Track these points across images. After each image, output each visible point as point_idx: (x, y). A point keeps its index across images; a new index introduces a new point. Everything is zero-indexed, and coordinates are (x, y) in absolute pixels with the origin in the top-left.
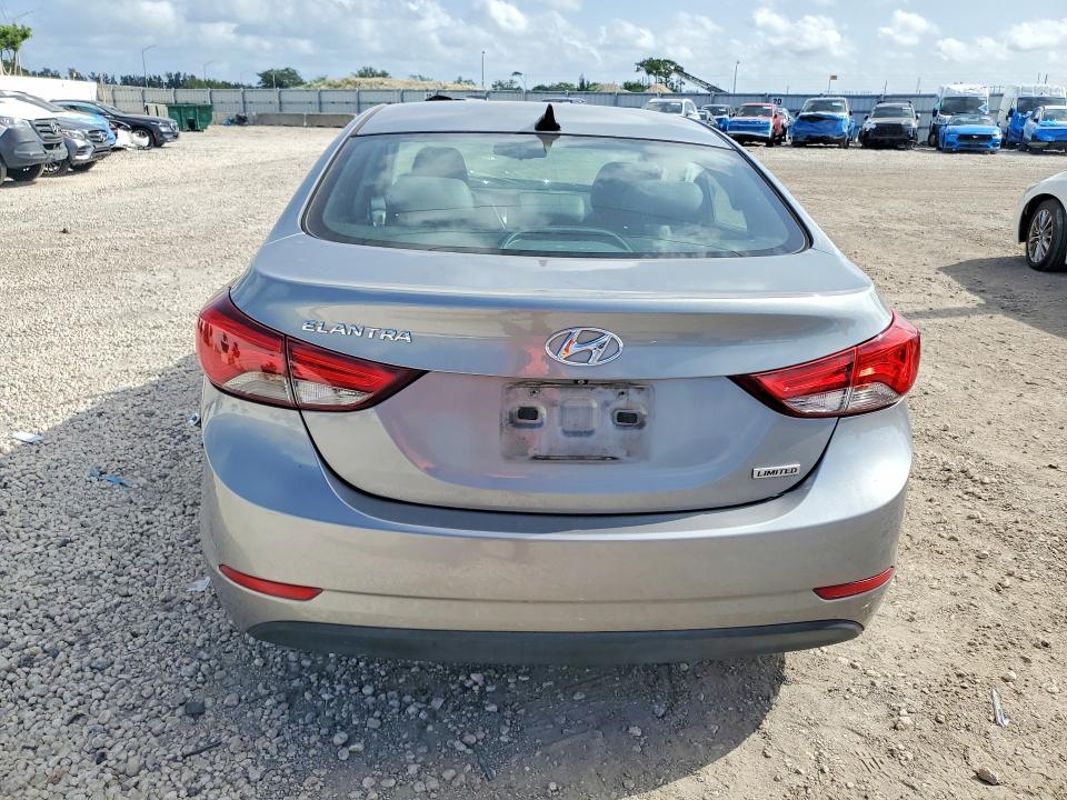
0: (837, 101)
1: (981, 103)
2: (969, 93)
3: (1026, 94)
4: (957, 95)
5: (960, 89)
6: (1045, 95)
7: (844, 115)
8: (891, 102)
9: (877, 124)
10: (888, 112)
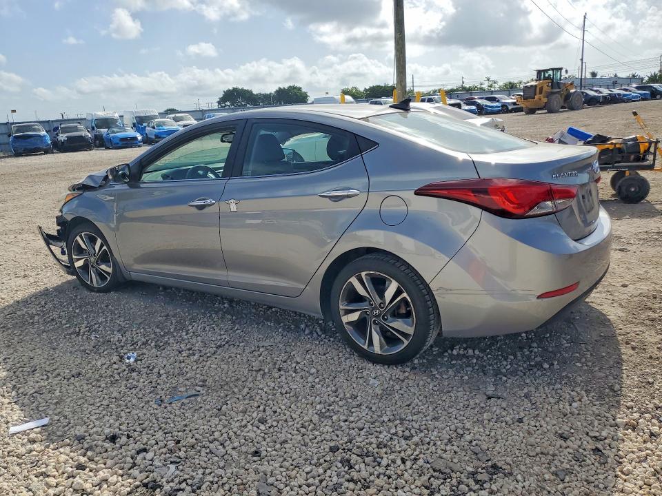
0: (34, 125)
1: (116, 121)
2: (108, 116)
3: (138, 115)
4: (101, 117)
5: (101, 114)
6: (147, 115)
7: (43, 133)
8: (65, 123)
9: (66, 137)
10: (68, 130)
